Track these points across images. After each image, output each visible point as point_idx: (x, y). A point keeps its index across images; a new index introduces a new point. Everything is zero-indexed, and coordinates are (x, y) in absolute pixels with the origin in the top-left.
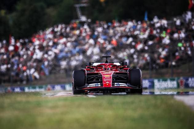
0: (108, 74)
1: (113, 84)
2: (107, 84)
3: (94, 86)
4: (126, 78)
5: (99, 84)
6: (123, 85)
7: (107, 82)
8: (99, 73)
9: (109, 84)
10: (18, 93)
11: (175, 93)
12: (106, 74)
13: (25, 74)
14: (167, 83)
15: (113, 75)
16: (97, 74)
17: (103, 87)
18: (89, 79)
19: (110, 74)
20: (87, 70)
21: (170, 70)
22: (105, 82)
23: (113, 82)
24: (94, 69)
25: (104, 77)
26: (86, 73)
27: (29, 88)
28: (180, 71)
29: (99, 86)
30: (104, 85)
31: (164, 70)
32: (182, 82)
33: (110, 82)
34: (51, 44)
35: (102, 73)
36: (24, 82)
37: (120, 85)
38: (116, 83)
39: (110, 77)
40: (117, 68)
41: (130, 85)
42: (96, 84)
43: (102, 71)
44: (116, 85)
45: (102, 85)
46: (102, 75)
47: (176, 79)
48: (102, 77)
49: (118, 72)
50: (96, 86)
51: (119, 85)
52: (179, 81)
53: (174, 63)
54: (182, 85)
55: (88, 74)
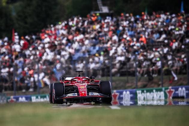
0: (83, 86)
1: (88, 93)
2: (83, 94)
3: (72, 96)
4: (97, 89)
5: (76, 94)
6: (96, 94)
7: (83, 92)
8: (75, 85)
9: (85, 94)
10: (22, 103)
12: (81, 86)
13: (32, 79)
15: (87, 86)
16: (73, 86)
17: (80, 96)
18: (66, 90)
19: (85, 86)
20: (65, 83)
22: (81, 92)
23: (87, 92)
24: (69, 82)
25: (80, 88)
26: (64, 85)
29: (76, 95)
30: (80, 95)
33: (85, 92)
34: (64, 41)
35: (78, 85)
37: (94, 95)
38: (90, 93)
39: (85, 88)
40: (88, 81)
41: (102, 94)
42: (74, 94)
43: (77, 84)
44: (90, 95)
45: (79, 94)
46: (77, 87)
48: (78, 88)
49: (90, 84)
50: (74, 95)
51: (92, 95)
55: (66, 86)
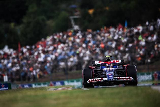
11: (151, 84)
14: (144, 77)
21: (146, 67)
27: (35, 85)
28: (154, 66)
31: (141, 67)
32: (156, 75)
36: (32, 80)
47: (151, 73)
52: (154, 75)
53: (149, 61)
54: (156, 77)
